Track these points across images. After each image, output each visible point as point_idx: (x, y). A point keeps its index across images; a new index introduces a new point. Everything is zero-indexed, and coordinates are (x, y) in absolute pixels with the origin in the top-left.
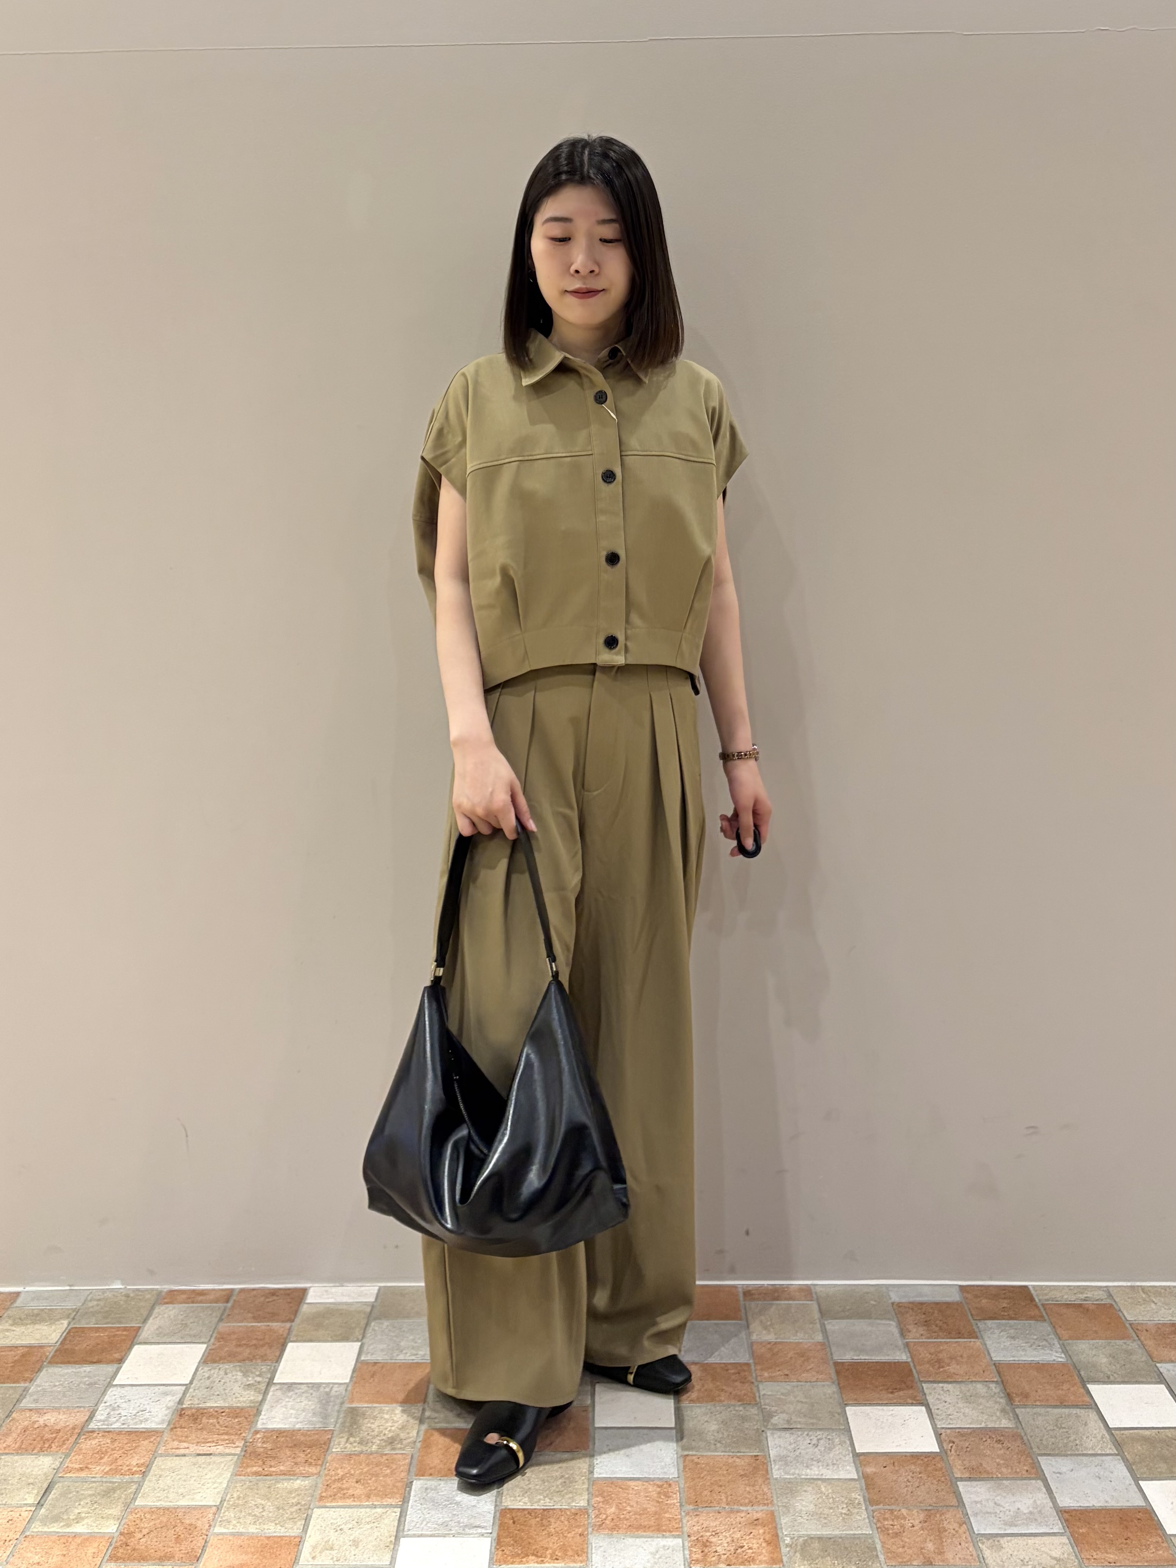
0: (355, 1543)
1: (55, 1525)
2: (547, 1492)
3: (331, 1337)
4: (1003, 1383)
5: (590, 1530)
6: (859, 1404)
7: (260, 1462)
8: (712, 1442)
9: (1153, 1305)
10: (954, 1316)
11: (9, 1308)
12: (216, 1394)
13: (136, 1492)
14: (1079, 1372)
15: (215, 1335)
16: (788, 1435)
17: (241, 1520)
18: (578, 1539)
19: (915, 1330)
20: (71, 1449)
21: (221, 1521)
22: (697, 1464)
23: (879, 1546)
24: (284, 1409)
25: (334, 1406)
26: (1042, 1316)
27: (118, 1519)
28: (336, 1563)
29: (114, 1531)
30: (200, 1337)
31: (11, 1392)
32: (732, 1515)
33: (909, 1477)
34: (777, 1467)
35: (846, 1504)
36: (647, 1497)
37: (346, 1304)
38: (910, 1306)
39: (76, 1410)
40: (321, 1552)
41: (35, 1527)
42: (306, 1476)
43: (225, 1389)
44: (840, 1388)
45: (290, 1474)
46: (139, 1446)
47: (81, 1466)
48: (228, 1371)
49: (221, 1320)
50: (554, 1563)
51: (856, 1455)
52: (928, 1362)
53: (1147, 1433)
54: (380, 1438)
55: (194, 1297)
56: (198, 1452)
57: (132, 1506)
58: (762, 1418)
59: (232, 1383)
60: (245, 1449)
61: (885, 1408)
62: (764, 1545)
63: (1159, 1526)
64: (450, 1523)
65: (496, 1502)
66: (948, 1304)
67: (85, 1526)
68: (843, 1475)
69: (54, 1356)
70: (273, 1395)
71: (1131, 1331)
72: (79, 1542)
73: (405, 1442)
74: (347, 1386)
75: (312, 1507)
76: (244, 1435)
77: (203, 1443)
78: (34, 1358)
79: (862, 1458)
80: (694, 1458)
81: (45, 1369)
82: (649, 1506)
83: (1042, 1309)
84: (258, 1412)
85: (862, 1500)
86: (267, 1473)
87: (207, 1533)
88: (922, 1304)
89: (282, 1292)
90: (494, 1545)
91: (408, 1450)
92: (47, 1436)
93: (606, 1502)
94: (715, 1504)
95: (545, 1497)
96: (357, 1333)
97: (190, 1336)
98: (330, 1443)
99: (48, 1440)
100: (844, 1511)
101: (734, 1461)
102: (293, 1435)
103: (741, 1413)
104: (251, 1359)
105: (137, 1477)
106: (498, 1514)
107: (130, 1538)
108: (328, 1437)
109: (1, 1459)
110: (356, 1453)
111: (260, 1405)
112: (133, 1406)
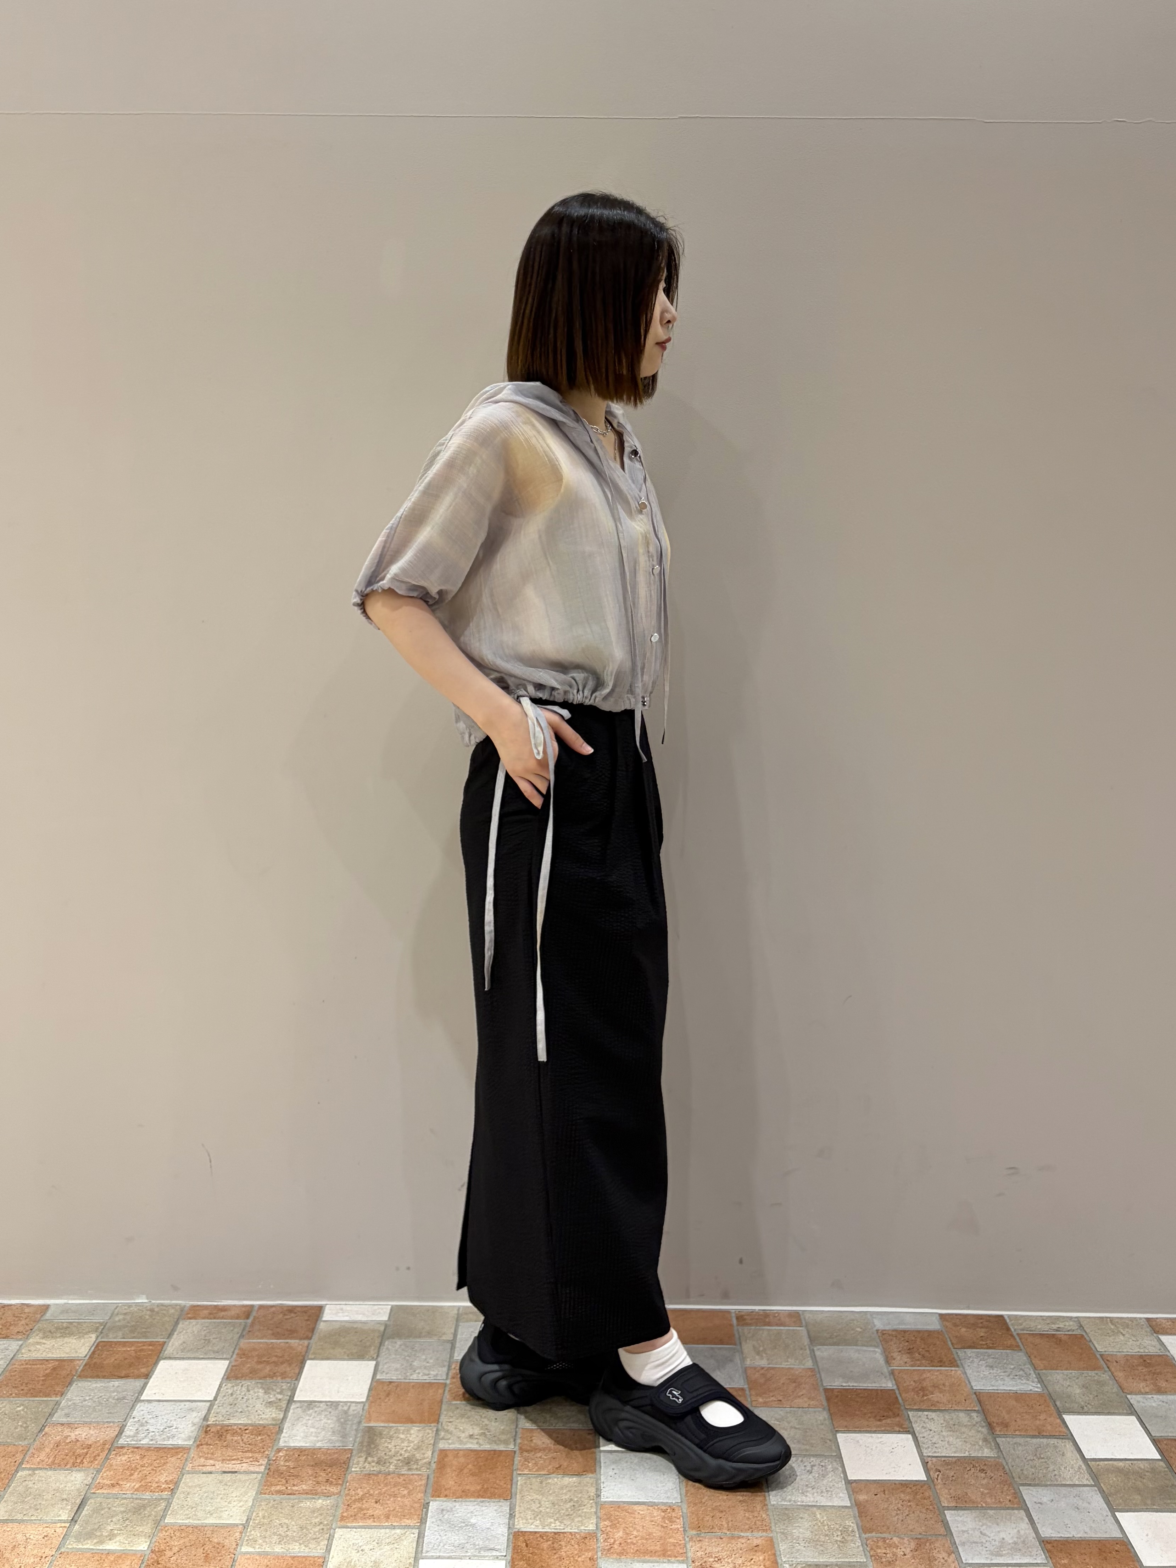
0: (377, 1564)
1: (89, 1543)
2: (558, 1515)
3: (348, 1356)
4: (984, 1412)
5: (599, 1553)
6: (850, 1431)
7: (284, 1481)
9: (1121, 1337)
10: (935, 1344)
11: (39, 1320)
12: (240, 1410)
13: (166, 1509)
14: (1054, 1402)
15: (236, 1351)
17: (267, 1540)
18: (588, 1563)
19: (899, 1358)
20: (102, 1465)
21: (247, 1541)
24: (305, 1428)
25: (352, 1424)
26: (1019, 1347)
27: (150, 1536)
29: (146, 1549)
30: (222, 1354)
31: (43, 1406)
32: (733, 1541)
33: (899, 1505)
34: (774, 1493)
35: (841, 1531)
36: (652, 1521)
37: (361, 1322)
38: (894, 1333)
39: (105, 1425)
41: (68, 1546)
42: (328, 1495)
43: (247, 1407)
44: (831, 1415)
45: (313, 1493)
46: (167, 1463)
47: (112, 1482)
48: (250, 1388)
49: (242, 1336)
51: (849, 1483)
52: (913, 1390)
53: (1123, 1464)
54: (397, 1458)
55: (216, 1312)
56: (224, 1470)
57: (162, 1523)
59: (254, 1400)
60: (268, 1467)
61: (873, 1435)
63: (1136, 1558)
64: (466, 1545)
65: (508, 1524)
66: (930, 1333)
67: (118, 1543)
68: (837, 1502)
69: (83, 1370)
70: (294, 1413)
71: (1102, 1362)
72: (112, 1557)
73: (420, 1463)
74: (365, 1404)
75: (333, 1527)
76: (267, 1452)
77: (229, 1460)
78: (62, 1372)
79: (854, 1485)
81: (74, 1382)
82: (654, 1530)
83: (1017, 1339)
84: (280, 1431)
85: (855, 1527)
86: (290, 1492)
87: (235, 1552)
88: (905, 1332)
89: (299, 1309)
91: (424, 1471)
92: (79, 1451)
93: (613, 1526)
94: (717, 1530)
95: (555, 1520)
96: (372, 1352)
97: (213, 1352)
98: (349, 1463)
99: (79, 1455)
100: (839, 1539)
102: (314, 1454)
104: (272, 1376)
105: (165, 1494)
106: (511, 1537)
107: (161, 1556)
108: (347, 1456)
109: (35, 1474)
110: (375, 1472)
111: (282, 1422)
112: (160, 1422)
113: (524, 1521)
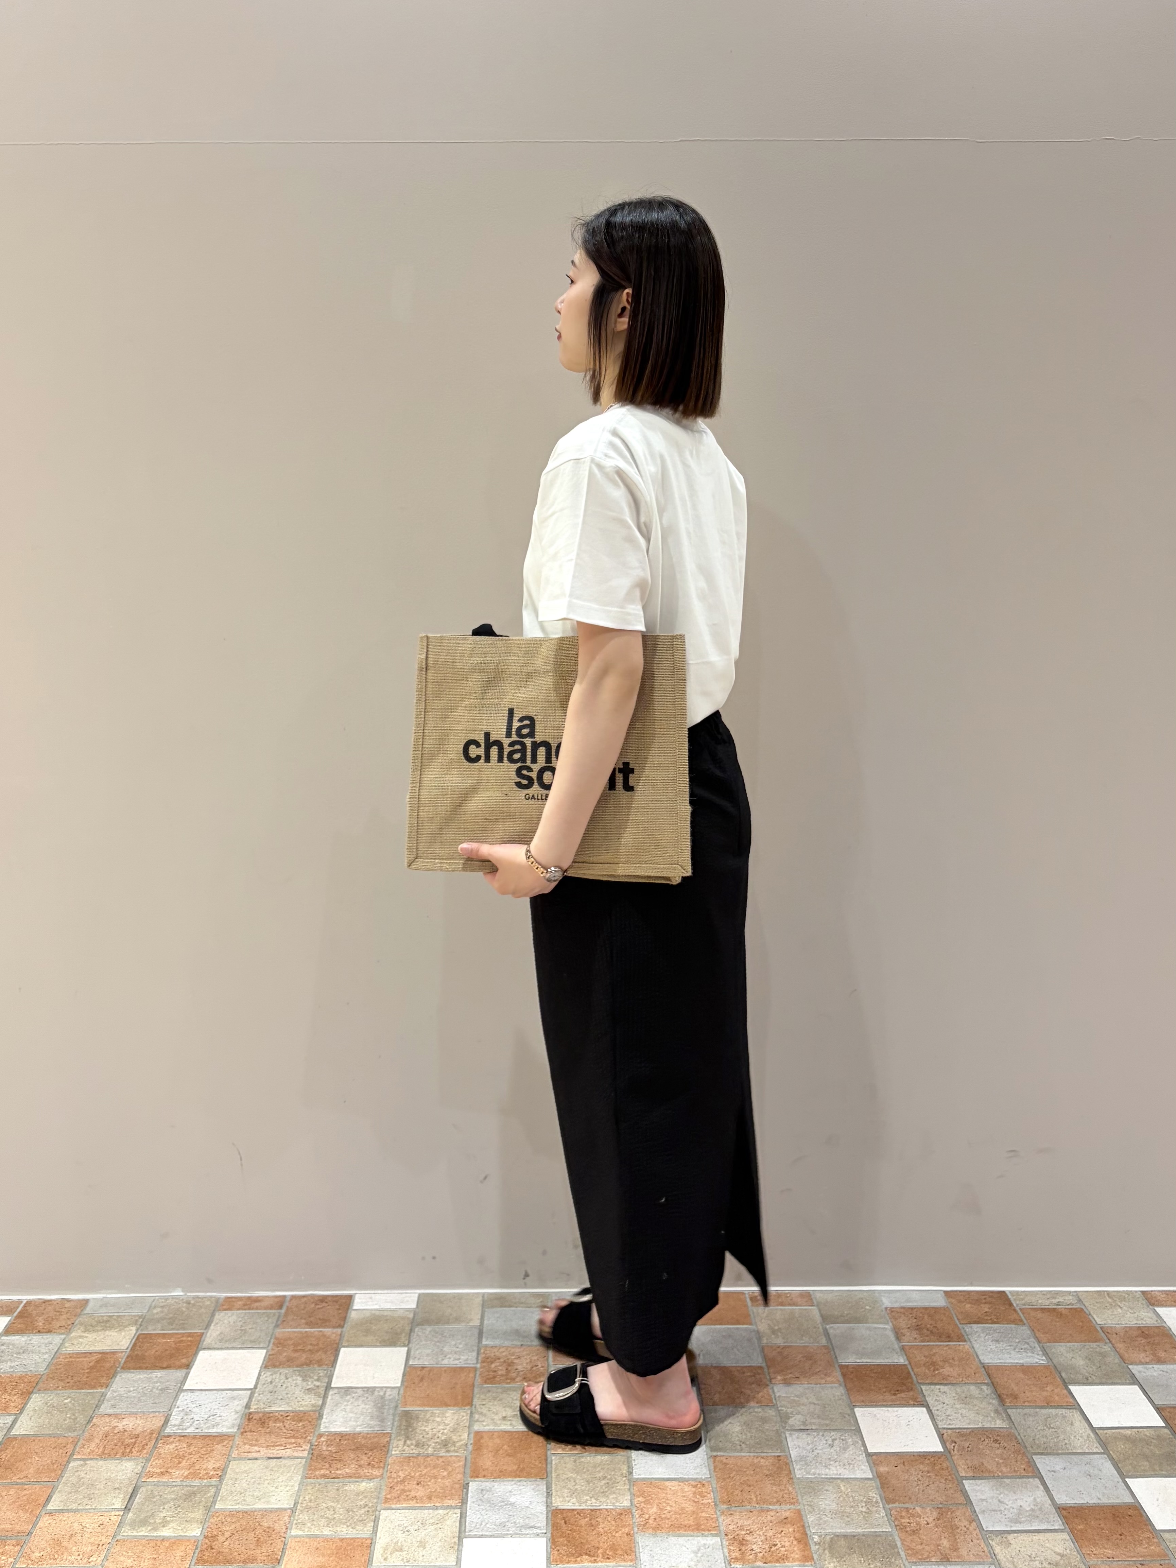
0: (422, 1544)
1: (144, 1529)
2: (593, 1493)
3: (380, 1343)
4: (994, 1385)
5: (636, 1529)
6: (866, 1406)
7: (327, 1466)
8: (737, 1442)
9: (1119, 1310)
10: (942, 1320)
11: (80, 1315)
12: (280, 1398)
13: (216, 1495)
14: (1060, 1373)
15: (272, 1341)
16: (805, 1436)
17: (315, 1523)
18: (626, 1538)
19: (908, 1334)
20: (151, 1454)
21: (296, 1524)
22: (726, 1464)
23: (899, 1544)
24: (344, 1413)
25: (389, 1409)
26: (1021, 1321)
27: (201, 1522)
28: (407, 1564)
29: (199, 1534)
30: (260, 1343)
31: (89, 1397)
32: (763, 1514)
33: (919, 1476)
34: (798, 1467)
35: (865, 1502)
36: (684, 1496)
37: (391, 1310)
38: (902, 1310)
39: (151, 1415)
40: (391, 1554)
41: (124, 1532)
42: (370, 1478)
43: (287, 1394)
44: (848, 1390)
45: (356, 1477)
46: (213, 1450)
47: (162, 1470)
48: (288, 1376)
49: (277, 1326)
50: (606, 1562)
51: (869, 1455)
52: (924, 1365)
53: (1128, 1432)
54: (436, 1441)
55: (250, 1303)
56: (269, 1455)
57: (212, 1509)
58: (779, 1420)
59: (293, 1387)
60: (312, 1452)
61: (890, 1409)
62: (795, 1543)
63: (1147, 1522)
64: (507, 1524)
65: (547, 1503)
66: (936, 1310)
67: (171, 1530)
68: (859, 1475)
69: (126, 1362)
70: (332, 1399)
71: (1103, 1334)
72: (167, 1545)
73: (457, 1445)
74: (399, 1390)
75: (379, 1509)
76: (309, 1438)
77: (273, 1446)
78: (108, 1365)
79: (874, 1457)
80: (722, 1458)
81: (119, 1375)
82: (687, 1505)
83: (1020, 1314)
84: (320, 1416)
85: (879, 1498)
86: (334, 1476)
87: (285, 1536)
88: (912, 1309)
89: (330, 1299)
90: (549, 1545)
91: (462, 1453)
92: (127, 1441)
93: (647, 1502)
94: (746, 1503)
95: (591, 1498)
96: (403, 1339)
97: (251, 1342)
98: (389, 1446)
99: (128, 1445)
100: (864, 1509)
101: (760, 1462)
102: (355, 1438)
103: (760, 1414)
104: (309, 1363)
105: (214, 1481)
106: (550, 1515)
107: (214, 1541)
108: (386, 1440)
109: (86, 1464)
110: (414, 1455)
111: (321, 1408)
112: (204, 1411)
113: (561, 1499)
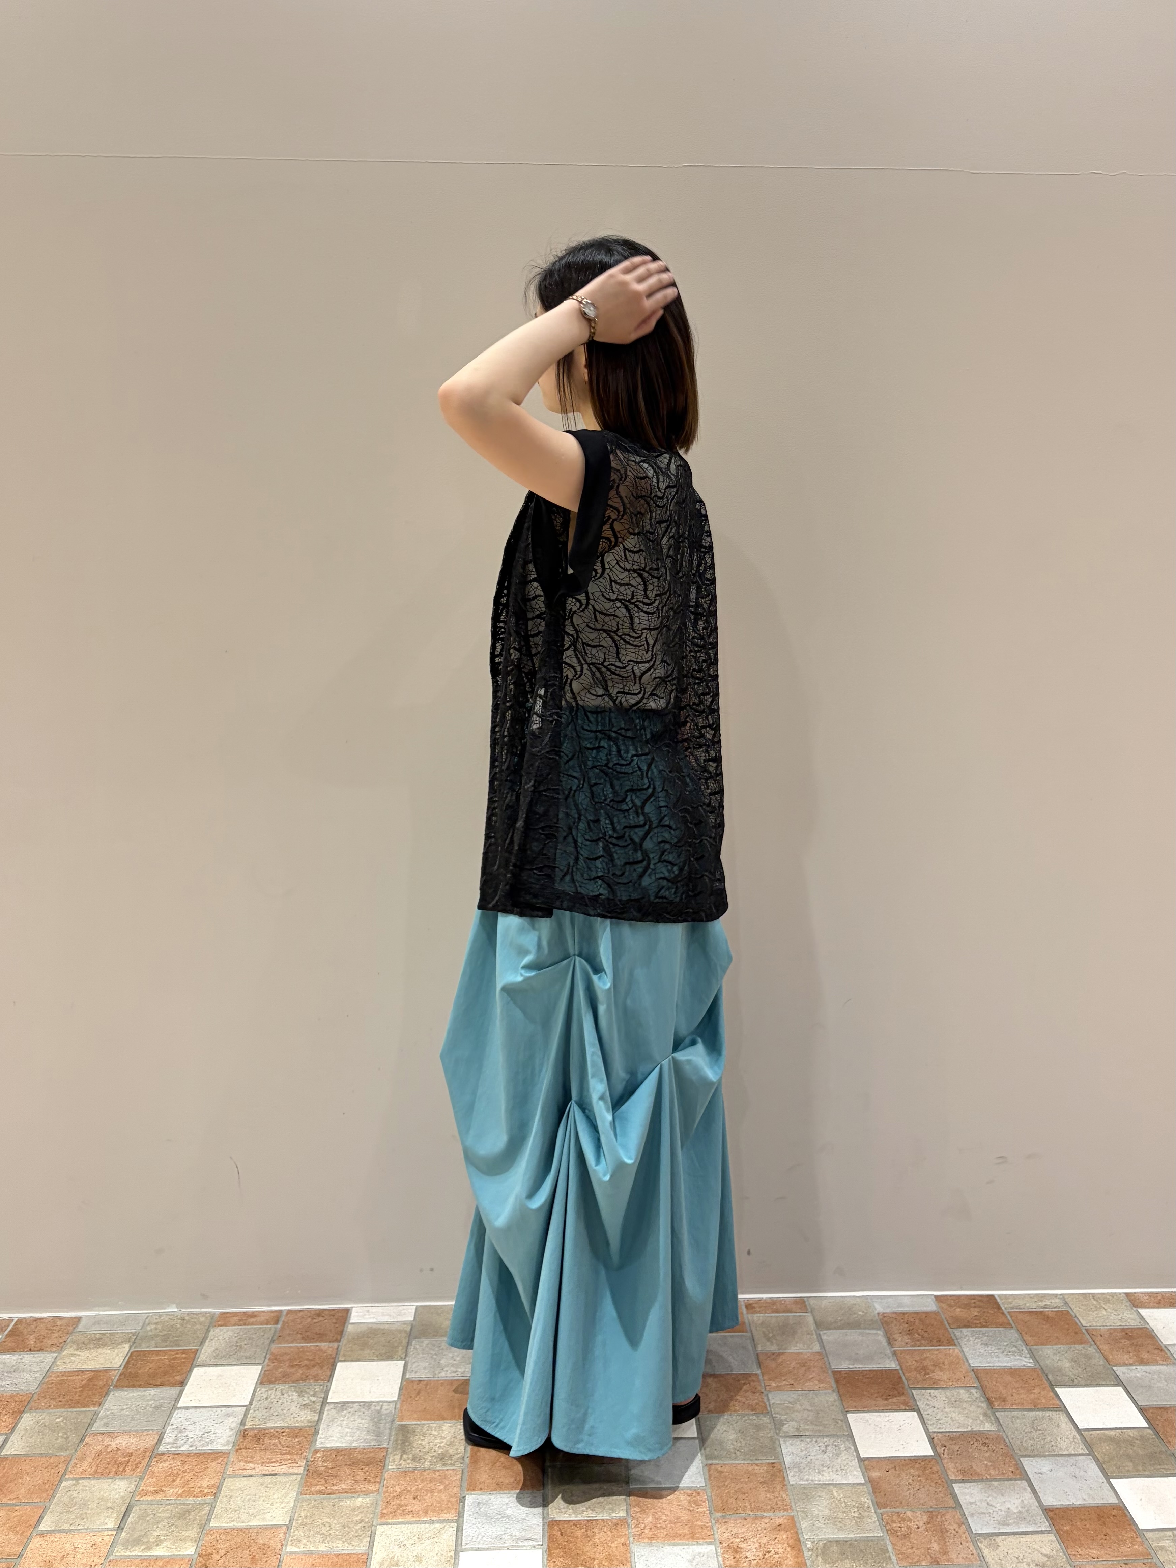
0: (419, 1559)
1: (137, 1549)
2: (589, 1503)
3: (377, 1357)
4: (982, 1388)
5: (634, 1539)
6: (858, 1411)
7: (323, 1482)
8: (732, 1450)
9: (1104, 1312)
10: (933, 1325)
11: (71, 1333)
12: (275, 1414)
13: (210, 1513)
14: (1047, 1376)
15: (268, 1356)
16: (798, 1442)
17: (310, 1539)
18: (621, 1548)
19: (900, 1339)
20: (145, 1473)
21: (291, 1541)
22: (721, 1472)
23: (890, 1548)
24: (340, 1428)
25: (385, 1424)
26: (1009, 1324)
27: (196, 1540)
29: (193, 1553)
30: (255, 1359)
31: (82, 1416)
32: (757, 1522)
33: (910, 1481)
34: (792, 1473)
35: (857, 1508)
36: (679, 1505)
37: (387, 1323)
38: (894, 1315)
39: (145, 1434)
41: (117, 1552)
42: (367, 1494)
43: (282, 1410)
44: (840, 1396)
45: (352, 1492)
46: (208, 1468)
47: (155, 1489)
48: (284, 1392)
49: (272, 1341)
51: (861, 1460)
52: (915, 1369)
53: (1113, 1433)
54: (431, 1455)
55: (245, 1319)
56: (264, 1472)
57: (207, 1527)
58: (773, 1426)
59: (289, 1403)
60: (307, 1468)
61: (882, 1414)
62: (788, 1549)
63: (1132, 1522)
64: (503, 1536)
65: (544, 1515)
66: (927, 1314)
67: (165, 1548)
68: (851, 1480)
69: (118, 1380)
70: (328, 1414)
71: (1088, 1336)
72: (161, 1564)
73: (454, 1458)
74: (396, 1403)
75: (374, 1524)
76: (304, 1454)
77: (268, 1463)
78: (100, 1384)
79: (866, 1462)
80: (717, 1466)
81: (112, 1393)
82: (682, 1514)
83: (1008, 1317)
84: (316, 1432)
85: (871, 1503)
86: (329, 1491)
87: (280, 1552)
88: (904, 1314)
89: (326, 1313)
90: (546, 1557)
91: (458, 1466)
92: (121, 1460)
93: (643, 1512)
94: (740, 1511)
95: (589, 1509)
96: (400, 1352)
97: (246, 1358)
98: (385, 1461)
99: (121, 1464)
100: (856, 1515)
101: (754, 1469)
102: (351, 1454)
103: (754, 1422)
104: (305, 1379)
105: (209, 1498)
106: (546, 1527)
107: (208, 1559)
108: (383, 1454)
109: (78, 1483)
110: (411, 1469)
111: (317, 1424)
112: (198, 1428)
113: (559, 1511)
